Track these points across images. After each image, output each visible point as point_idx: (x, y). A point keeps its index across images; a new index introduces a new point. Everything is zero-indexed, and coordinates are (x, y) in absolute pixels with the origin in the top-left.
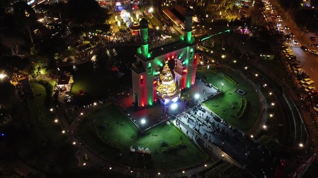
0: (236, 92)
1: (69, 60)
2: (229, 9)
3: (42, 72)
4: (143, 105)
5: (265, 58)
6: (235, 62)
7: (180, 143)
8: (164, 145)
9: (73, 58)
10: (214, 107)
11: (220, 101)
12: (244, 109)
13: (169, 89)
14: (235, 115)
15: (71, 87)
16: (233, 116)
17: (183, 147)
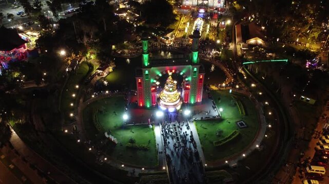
0: (237, 122)
1: (123, 53)
2: (314, 38)
3: (93, 57)
4: (141, 105)
5: (304, 100)
6: (260, 94)
7: (145, 145)
8: (132, 141)
9: (126, 51)
10: (202, 129)
11: (214, 125)
12: (228, 140)
13: (168, 98)
14: (214, 142)
15: (108, 74)
16: (212, 143)
17: (145, 149)
